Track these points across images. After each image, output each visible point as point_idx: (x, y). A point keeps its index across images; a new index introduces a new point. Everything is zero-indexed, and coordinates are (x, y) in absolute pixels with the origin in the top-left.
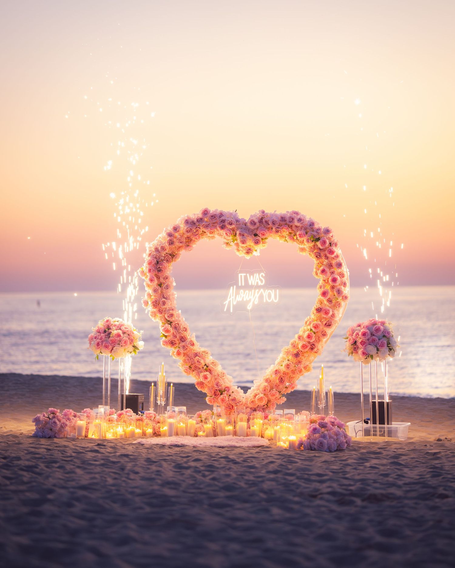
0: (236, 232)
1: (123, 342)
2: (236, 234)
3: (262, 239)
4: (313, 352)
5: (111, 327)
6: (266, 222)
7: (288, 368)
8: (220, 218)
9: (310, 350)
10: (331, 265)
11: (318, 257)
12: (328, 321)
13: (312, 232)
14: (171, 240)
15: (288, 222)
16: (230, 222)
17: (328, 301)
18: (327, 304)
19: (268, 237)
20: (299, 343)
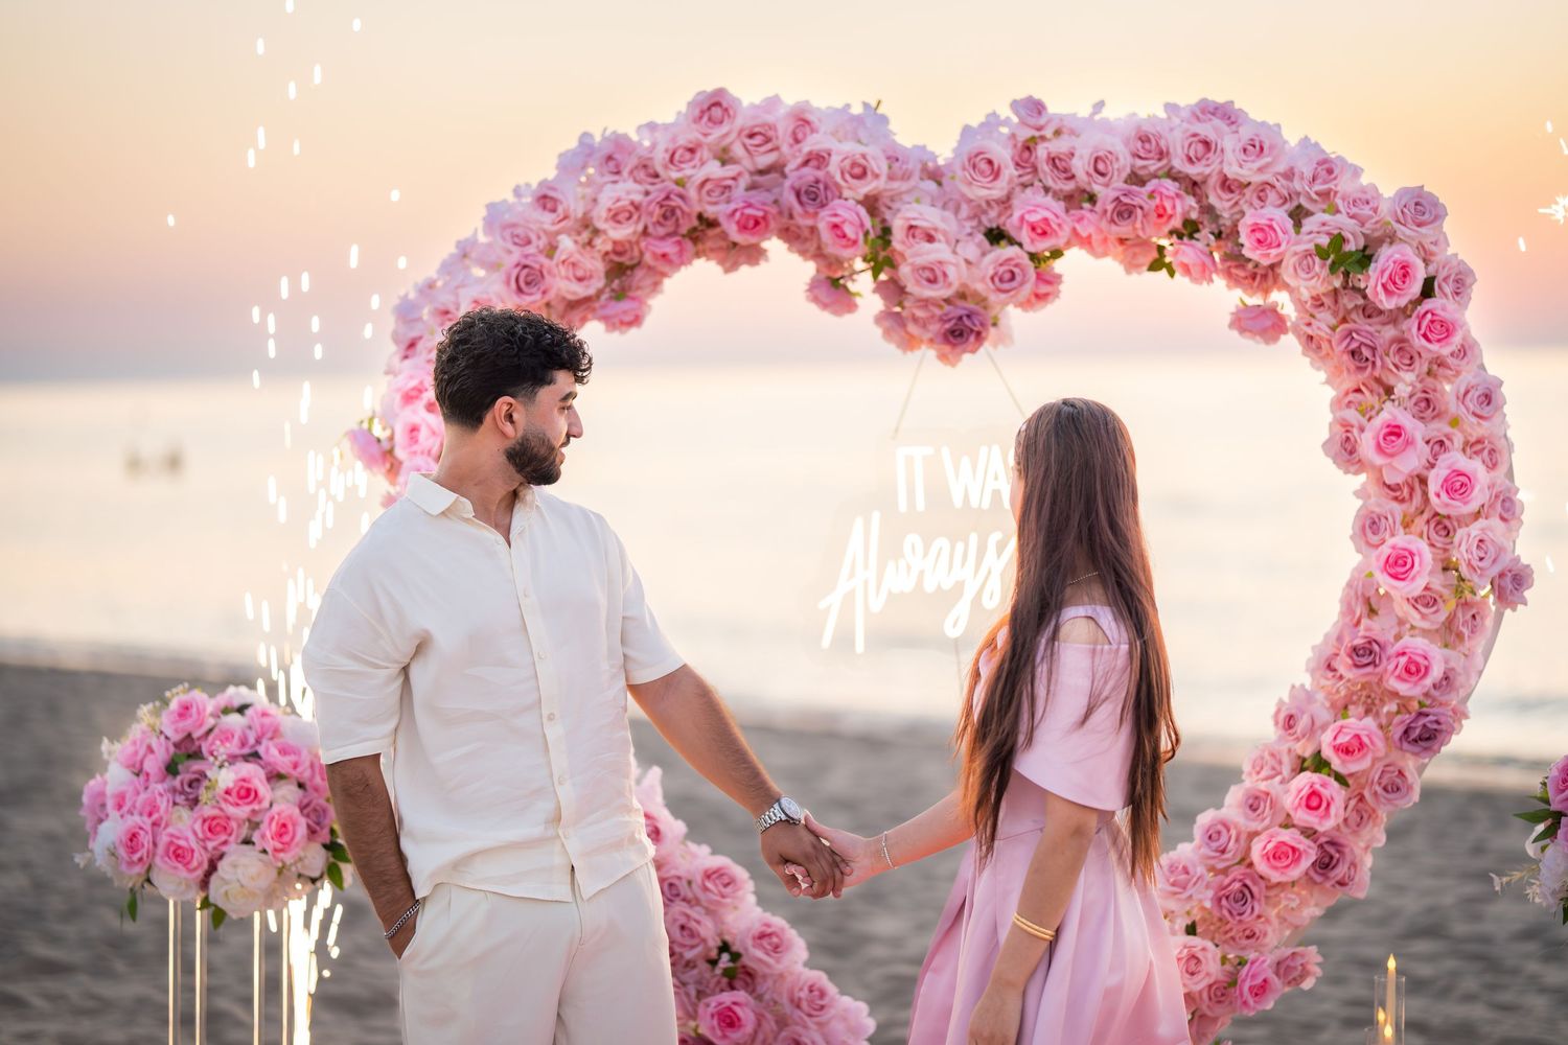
0: (884, 221)
1: (268, 829)
2: (886, 232)
3: (1033, 257)
4: (1328, 885)
5: (204, 750)
6: (1053, 160)
7: (1192, 974)
8: (797, 141)
9: (1312, 873)
10: (1427, 400)
11: (1366, 352)
12: (1421, 714)
13: (1326, 217)
14: (525, 267)
15: (1178, 163)
16: (854, 164)
17: (1416, 602)
18: (1414, 617)
19: (1069, 244)
20: (1256, 834)
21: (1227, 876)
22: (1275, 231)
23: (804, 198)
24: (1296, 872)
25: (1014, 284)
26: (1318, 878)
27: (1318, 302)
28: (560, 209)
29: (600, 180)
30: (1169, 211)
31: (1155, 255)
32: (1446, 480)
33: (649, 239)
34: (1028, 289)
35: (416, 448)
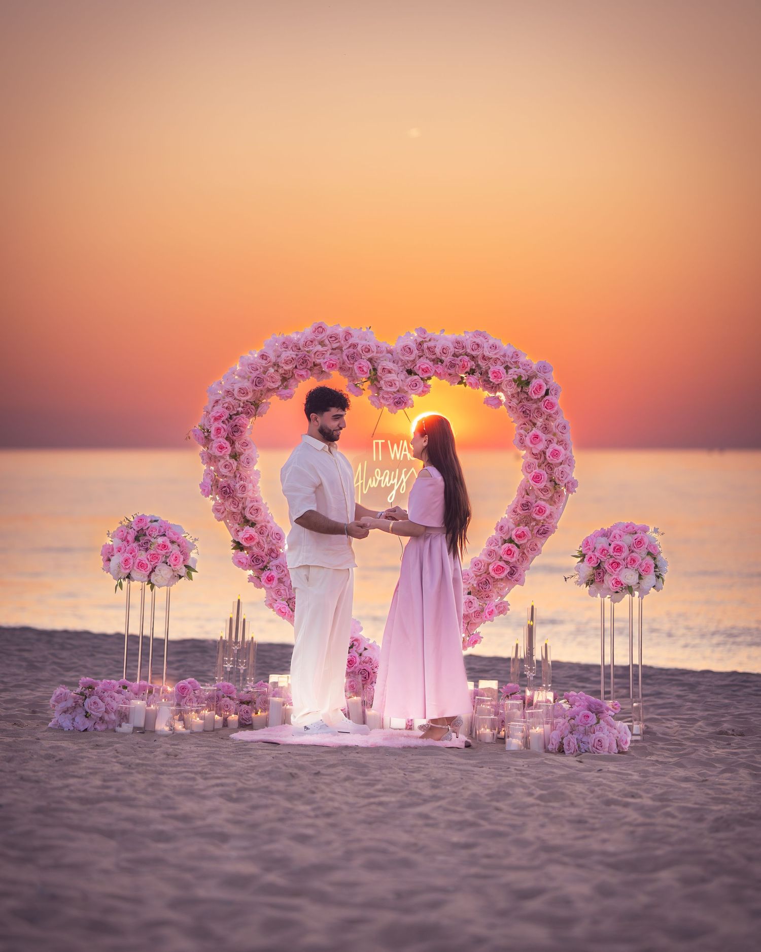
0: (374, 366)
1: (172, 559)
2: (375, 369)
3: (422, 379)
4: (513, 580)
5: (147, 534)
6: (429, 348)
7: (470, 607)
8: (347, 340)
9: (508, 576)
10: (546, 427)
11: (528, 412)
12: (542, 526)
13: (516, 369)
14: (258, 377)
15: (469, 351)
16: (366, 348)
17: (541, 490)
18: (541, 496)
19: (433, 375)
20: (490, 564)
21: (481, 577)
22: (500, 373)
23: (350, 358)
24: (503, 575)
25: (417, 388)
26: (510, 578)
27: (513, 396)
28: (268, 359)
29: (280, 350)
30: (466, 366)
31: (461, 380)
32: (552, 452)
33: (297, 370)
34: (421, 389)
35: (219, 435)
